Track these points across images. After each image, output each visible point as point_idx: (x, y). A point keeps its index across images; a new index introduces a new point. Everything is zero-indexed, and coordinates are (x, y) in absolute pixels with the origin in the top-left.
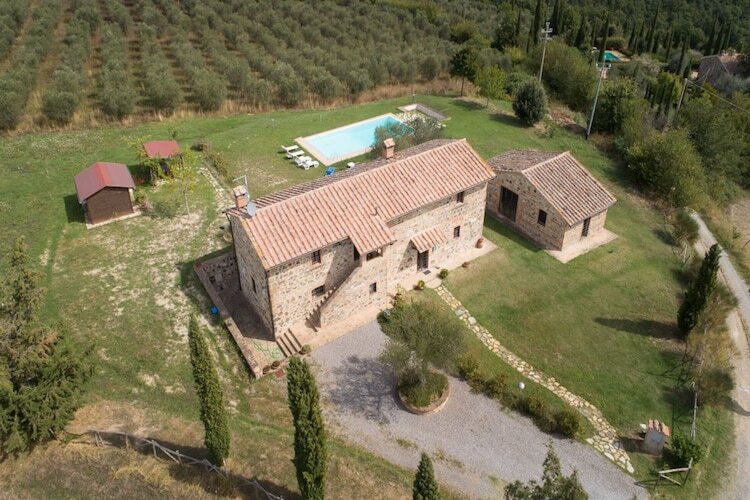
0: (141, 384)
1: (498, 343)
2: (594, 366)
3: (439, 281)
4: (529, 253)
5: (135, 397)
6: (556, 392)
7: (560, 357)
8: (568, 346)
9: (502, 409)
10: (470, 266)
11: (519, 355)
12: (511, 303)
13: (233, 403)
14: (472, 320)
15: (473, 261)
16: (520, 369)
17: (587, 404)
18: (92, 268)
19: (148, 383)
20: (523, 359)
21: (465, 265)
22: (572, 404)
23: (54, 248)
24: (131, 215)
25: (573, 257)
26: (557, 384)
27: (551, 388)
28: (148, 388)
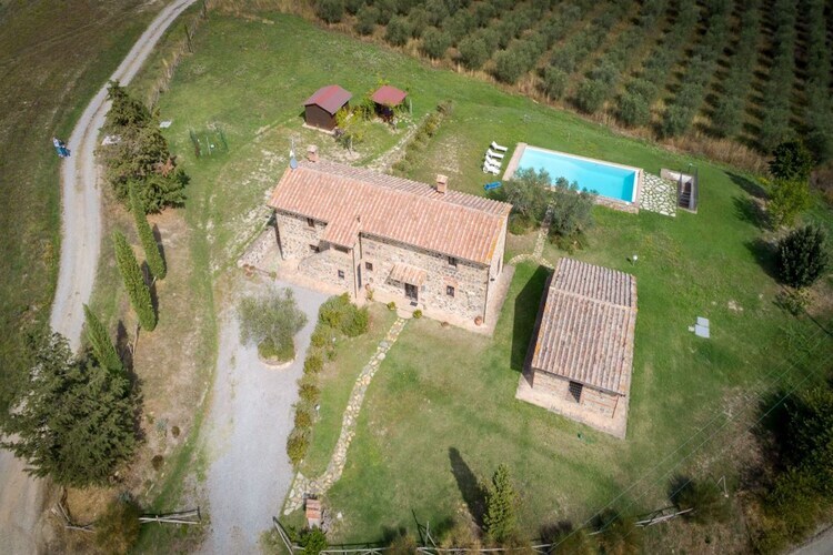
0: (205, 224)
1: (368, 383)
2: (391, 461)
3: (410, 315)
4: (506, 363)
5: (196, 227)
6: (340, 440)
7: (383, 433)
8: (400, 435)
9: (293, 406)
10: (448, 328)
11: (365, 402)
12: (424, 375)
13: (217, 268)
14: (382, 356)
15: (454, 327)
16: (349, 408)
17: (341, 467)
18: (269, 150)
19: (208, 227)
20: (363, 406)
21: (445, 324)
22: (335, 456)
23: (273, 127)
24: (328, 132)
25: (531, 401)
26: (350, 439)
27: (343, 436)
28: (205, 229)
